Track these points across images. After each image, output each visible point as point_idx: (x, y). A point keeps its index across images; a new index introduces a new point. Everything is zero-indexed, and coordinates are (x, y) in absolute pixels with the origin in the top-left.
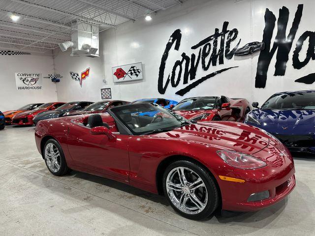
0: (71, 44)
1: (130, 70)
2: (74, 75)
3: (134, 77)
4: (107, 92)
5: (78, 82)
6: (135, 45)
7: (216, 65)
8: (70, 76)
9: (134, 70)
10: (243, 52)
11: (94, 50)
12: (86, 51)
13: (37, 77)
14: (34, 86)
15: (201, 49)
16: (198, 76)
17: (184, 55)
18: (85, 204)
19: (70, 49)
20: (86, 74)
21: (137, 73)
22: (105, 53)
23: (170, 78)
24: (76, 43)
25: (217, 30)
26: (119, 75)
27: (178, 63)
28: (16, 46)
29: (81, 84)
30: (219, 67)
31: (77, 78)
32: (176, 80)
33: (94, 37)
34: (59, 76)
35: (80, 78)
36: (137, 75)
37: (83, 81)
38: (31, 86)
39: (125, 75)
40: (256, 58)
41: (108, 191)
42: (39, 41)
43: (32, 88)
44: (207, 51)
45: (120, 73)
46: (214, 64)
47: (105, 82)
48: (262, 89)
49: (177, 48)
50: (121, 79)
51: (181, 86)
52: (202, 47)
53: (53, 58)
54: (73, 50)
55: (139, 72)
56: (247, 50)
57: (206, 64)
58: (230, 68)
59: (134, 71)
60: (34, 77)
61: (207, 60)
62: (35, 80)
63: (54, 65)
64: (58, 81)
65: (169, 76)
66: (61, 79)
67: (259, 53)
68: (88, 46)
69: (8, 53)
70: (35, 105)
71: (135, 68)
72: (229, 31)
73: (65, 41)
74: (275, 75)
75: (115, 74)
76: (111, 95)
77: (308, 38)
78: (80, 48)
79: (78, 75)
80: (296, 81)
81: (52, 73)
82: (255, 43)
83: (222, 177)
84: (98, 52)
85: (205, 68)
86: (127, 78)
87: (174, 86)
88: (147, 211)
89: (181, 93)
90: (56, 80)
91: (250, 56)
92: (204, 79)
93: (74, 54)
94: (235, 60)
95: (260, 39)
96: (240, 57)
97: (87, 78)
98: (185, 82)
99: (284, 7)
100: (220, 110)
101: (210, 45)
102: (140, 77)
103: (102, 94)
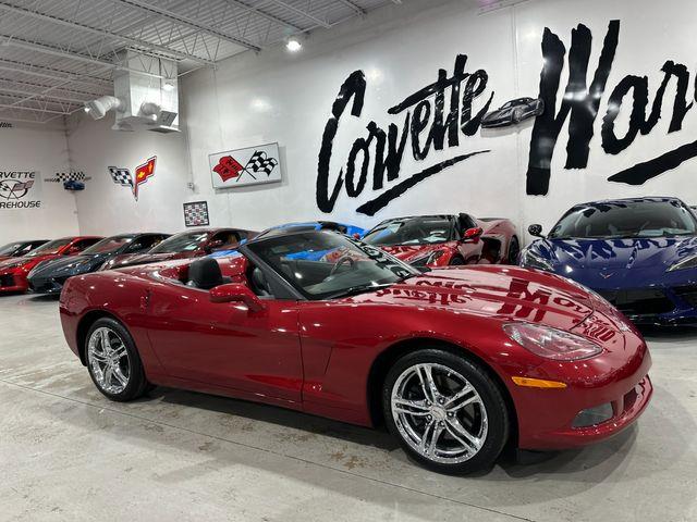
0: (114, 102)
1: (251, 161)
2: (119, 173)
3: (261, 176)
4: (197, 211)
5: (129, 190)
6: (260, 104)
7: (442, 148)
8: (109, 177)
9: (261, 160)
10: (500, 121)
11: (168, 117)
12: (149, 117)
13: (28, 179)
14: (22, 199)
15: (408, 114)
16: (405, 173)
17: (372, 127)
18: (203, 458)
19: (111, 113)
20: (147, 170)
21: (269, 167)
22: (192, 123)
23: (343, 177)
24: (126, 99)
25: (442, 73)
26: (226, 171)
27: (361, 144)
29: (136, 193)
30: (448, 152)
31: (126, 181)
32: (356, 181)
33: (168, 88)
34: (81, 175)
35: (134, 181)
36: (268, 172)
37: (141, 187)
38: (15, 201)
39: (240, 172)
40: (526, 133)
41: (250, 428)
42: (34, 95)
43: (17, 205)
44: (422, 119)
45: (228, 168)
46: (439, 146)
47: (192, 187)
48: (540, 197)
49: (356, 111)
50: (232, 181)
51: (369, 194)
53: (67, 135)
54: (118, 116)
55: (273, 165)
56: (507, 115)
57: (422, 146)
58: (473, 154)
59: (261, 162)
60: (23, 180)
61: (423, 136)
63: (69, 150)
64: (80, 187)
65: (341, 172)
66: (86, 184)
67: (533, 121)
68: (153, 108)
70: (27, 244)
71: (263, 156)
73: (100, 96)
74: (568, 167)
75: (217, 169)
76: (207, 217)
77: (632, 89)
78: (135, 111)
79: (127, 173)
80: (610, 179)
81: (65, 169)
82: (525, 101)
83: (517, 380)
84: (176, 122)
85: (420, 155)
86: (245, 178)
87: (353, 193)
88: (351, 465)
89: (369, 209)
90: (74, 186)
91: (515, 128)
92: (417, 178)
93: (121, 125)
94: (482, 136)
95: (534, 92)
96: (493, 131)
97: (150, 179)
98: (378, 185)
99: (580, 26)
100: (461, 242)
101: (427, 104)
102: (275, 174)
103: (186, 215)
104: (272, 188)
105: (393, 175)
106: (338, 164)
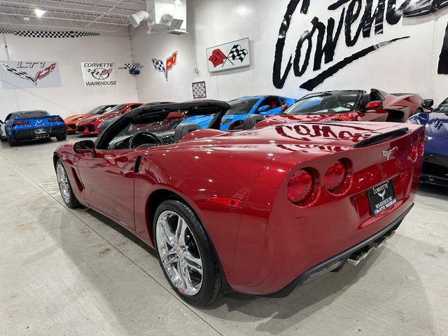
0: (145, 15)
1: (232, 52)
2: (157, 63)
3: (237, 63)
4: (200, 88)
5: (163, 74)
7: (369, 36)
8: (152, 65)
9: (237, 51)
10: (420, 10)
11: (179, 22)
12: (167, 24)
13: (109, 68)
15: (344, 9)
16: (338, 57)
17: (316, 22)
19: (144, 23)
20: (172, 61)
21: (243, 56)
23: (292, 62)
24: (152, 12)
26: (216, 60)
28: (79, 24)
29: (166, 76)
30: (374, 39)
31: (161, 68)
32: (301, 64)
33: (178, 2)
34: (138, 64)
35: (165, 68)
36: (241, 59)
37: (169, 72)
38: (102, 81)
39: (224, 60)
42: (105, 14)
43: (104, 83)
44: (354, 12)
45: (217, 57)
46: (367, 35)
47: (197, 72)
49: (304, 10)
50: (219, 67)
51: (310, 74)
53: (131, 39)
54: (149, 25)
55: (245, 54)
56: (427, 5)
57: (353, 35)
58: (395, 40)
59: (237, 52)
60: (107, 68)
61: (354, 27)
62: (108, 72)
63: (131, 49)
64: (137, 73)
65: (291, 58)
66: (141, 70)
68: (167, 18)
69: (71, 34)
71: (239, 48)
73: (136, 11)
75: (211, 59)
76: (205, 92)
78: (158, 20)
79: (162, 63)
81: (130, 61)
84: (184, 26)
85: (350, 43)
86: (227, 64)
87: (298, 74)
89: (309, 85)
90: (135, 72)
91: (432, 16)
92: (348, 61)
93: (152, 31)
96: (413, 20)
97: (174, 67)
98: (317, 67)
101: (360, 1)
102: (246, 62)
103: (193, 91)
104: (244, 71)
105: (329, 59)
106: (289, 52)
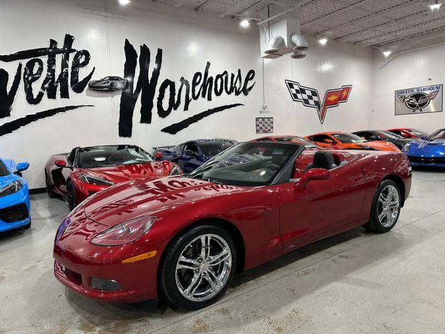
15: (20, 65)
25: (53, 42)
40: (117, 99)
44: (34, 72)
48: (127, 138)
52: (24, 62)
56: (106, 85)
57: (35, 93)
58: (82, 106)
67: (121, 92)
72: (74, 50)
74: (142, 122)
77: (169, 86)
80: (162, 131)
85: (32, 100)
92: (31, 119)
94: (88, 95)
99: (144, 45)
101: (41, 63)
